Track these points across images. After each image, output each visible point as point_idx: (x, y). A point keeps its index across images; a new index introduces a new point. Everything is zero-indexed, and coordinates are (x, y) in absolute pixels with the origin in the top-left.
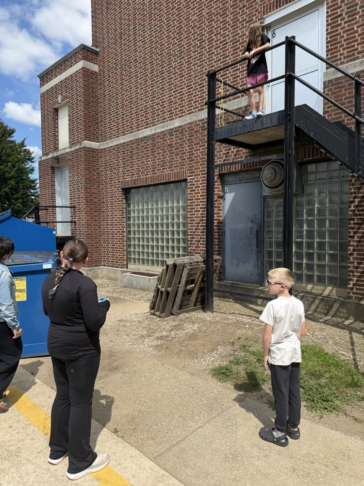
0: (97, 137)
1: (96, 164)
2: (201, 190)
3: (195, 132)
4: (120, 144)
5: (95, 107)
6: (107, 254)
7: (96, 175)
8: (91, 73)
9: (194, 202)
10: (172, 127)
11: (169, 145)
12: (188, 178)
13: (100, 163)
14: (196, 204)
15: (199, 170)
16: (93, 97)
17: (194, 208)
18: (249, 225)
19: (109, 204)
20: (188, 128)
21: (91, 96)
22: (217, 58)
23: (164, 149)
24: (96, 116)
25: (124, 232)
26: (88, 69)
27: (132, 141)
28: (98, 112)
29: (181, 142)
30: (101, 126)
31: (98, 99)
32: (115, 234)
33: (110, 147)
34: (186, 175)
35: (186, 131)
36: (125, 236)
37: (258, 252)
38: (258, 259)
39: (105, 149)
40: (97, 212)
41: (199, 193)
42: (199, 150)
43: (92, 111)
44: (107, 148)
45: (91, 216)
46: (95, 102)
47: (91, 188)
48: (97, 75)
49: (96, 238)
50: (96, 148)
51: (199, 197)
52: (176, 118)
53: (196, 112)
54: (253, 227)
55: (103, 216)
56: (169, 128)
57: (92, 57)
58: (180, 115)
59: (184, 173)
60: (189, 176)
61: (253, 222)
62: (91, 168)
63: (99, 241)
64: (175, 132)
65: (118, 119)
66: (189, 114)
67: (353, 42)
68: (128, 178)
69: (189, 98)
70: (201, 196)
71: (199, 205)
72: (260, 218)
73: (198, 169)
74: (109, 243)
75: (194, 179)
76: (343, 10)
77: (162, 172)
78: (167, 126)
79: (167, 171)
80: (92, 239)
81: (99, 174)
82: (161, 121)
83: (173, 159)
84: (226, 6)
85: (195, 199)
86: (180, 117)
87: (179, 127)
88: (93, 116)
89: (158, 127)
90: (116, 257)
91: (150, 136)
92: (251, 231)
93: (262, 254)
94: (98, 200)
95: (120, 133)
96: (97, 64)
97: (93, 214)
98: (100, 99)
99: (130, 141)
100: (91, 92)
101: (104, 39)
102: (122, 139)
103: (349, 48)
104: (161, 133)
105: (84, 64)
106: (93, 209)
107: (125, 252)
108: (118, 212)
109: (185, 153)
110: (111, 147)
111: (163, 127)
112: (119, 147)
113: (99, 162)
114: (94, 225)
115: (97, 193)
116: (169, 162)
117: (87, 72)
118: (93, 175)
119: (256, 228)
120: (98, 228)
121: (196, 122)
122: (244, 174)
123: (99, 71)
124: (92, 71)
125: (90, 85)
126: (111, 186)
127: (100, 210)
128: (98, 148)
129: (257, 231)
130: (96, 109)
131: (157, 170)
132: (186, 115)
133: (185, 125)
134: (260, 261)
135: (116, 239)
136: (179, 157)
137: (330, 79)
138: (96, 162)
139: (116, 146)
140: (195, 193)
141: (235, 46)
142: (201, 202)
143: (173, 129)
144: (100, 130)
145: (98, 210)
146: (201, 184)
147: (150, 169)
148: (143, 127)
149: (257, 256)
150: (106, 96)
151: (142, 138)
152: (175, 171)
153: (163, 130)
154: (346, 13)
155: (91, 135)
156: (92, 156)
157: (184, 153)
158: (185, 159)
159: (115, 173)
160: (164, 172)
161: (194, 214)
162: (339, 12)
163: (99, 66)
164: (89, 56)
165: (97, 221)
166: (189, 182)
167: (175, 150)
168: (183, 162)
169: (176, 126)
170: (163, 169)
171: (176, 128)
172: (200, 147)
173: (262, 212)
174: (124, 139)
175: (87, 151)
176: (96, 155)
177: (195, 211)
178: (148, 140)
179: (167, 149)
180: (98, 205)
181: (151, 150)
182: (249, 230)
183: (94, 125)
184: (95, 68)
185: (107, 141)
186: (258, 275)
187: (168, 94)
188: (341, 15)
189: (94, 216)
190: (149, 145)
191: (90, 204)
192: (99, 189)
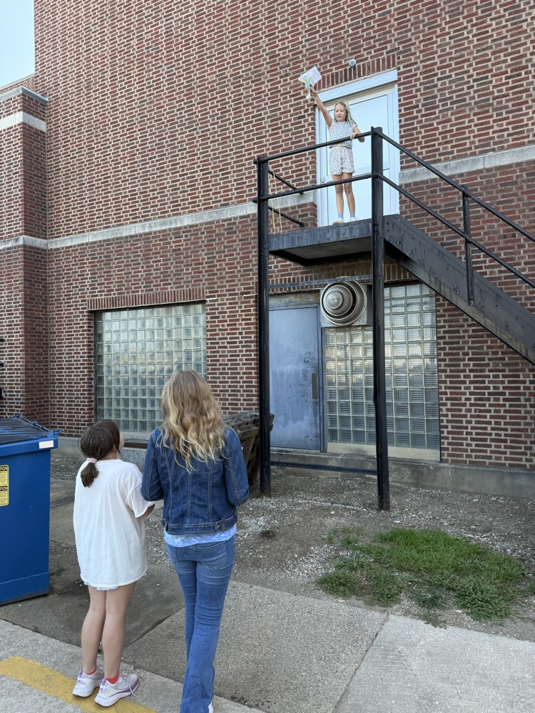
0: (43, 231)
1: (42, 272)
2: (228, 317)
3: (216, 235)
4: (87, 244)
5: (41, 184)
6: (58, 416)
7: (41, 290)
8: (34, 133)
9: (218, 334)
10: (179, 225)
11: (174, 251)
12: (208, 299)
13: (48, 271)
14: (221, 336)
15: (224, 289)
16: (37, 169)
17: (218, 343)
18: (302, 366)
19: (65, 336)
20: (205, 229)
21: (35, 168)
22: (248, 137)
23: (167, 256)
24: (41, 199)
25: (92, 379)
26: (29, 126)
27: (108, 240)
28: (45, 193)
29: (195, 247)
30: (50, 214)
31: (45, 172)
32: (75, 383)
33: (67, 247)
34: (203, 295)
35: (203, 233)
36: (92, 386)
37: (315, 404)
38: (315, 414)
39: (59, 249)
40: (42, 347)
41: (226, 321)
42: (225, 260)
43: (35, 190)
44: (63, 248)
45: (33, 355)
46: (41, 177)
47: (33, 310)
48: (44, 137)
49: (40, 391)
50: (42, 247)
51: (226, 327)
52: (184, 213)
53: (216, 207)
54: (308, 369)
55: (51, 354)
56: (173, 226)
57: (36, 109)
58: (191, 209)
59: (200, 292)
60: (208, 297)
61: (307, 362)
62: (33, 278)
63: (44, 394)
64: (184, 232)
65: (83, 206)
66: (205, 209)
67: (432, 140)
68: (101, 295)
69: (205, 187)
70: (228, 325)
71: (226, 338)
72: (317, 358)
73: (223, 287)
74: (64, 398)
75: (217, 300)
76: (419, 101)
77: (162, 289)
78: (171, 223)
79: (171, 288)
80: (34, 391)
81: (46, 287)
82: (160, 215)
83: (182, 270)
84: (260, 70)
85: (220, 330)
86: (190, 212)
87: (192, 226)
88: (38, 198)
89: (155, 223)
90: (76, 420)
91: (141, 235)
92: (305, 376)
93: (321, 407)
94: (43, 329)
95: (86, 228)
96: (44, 120)
97: (35, 351)
98: (49, 172)
99: (104, 241)
100: (35, 161)
101: (58, 85)
102: (91, 237)
103: (428, 147)
104: (160, 232)
105: (24, 118)
106: (35, 343)
107: (93, 411)
108: (81, 348)
109: (202, 263)
110: (71, 247)
111: (165, 223)
112: (85, 249)
113: (46, 269)
114: (37, 369)
115: (42, 318)
116: (175, 275)
117: (29, 130)
118: (36, 289)
119: (311, 371)
120: (43, 373)
121: (218, 222)
122: (292, 298)
123: (48, 131)
124: (37, 130)
125: (33, 150)
126: (68, 306)
127: (47, 344)
128: (46, 248)
129: (314, 376)
130: (41, 188)
131: (154, 286)
132: (200, 209)
133: (202, 224)
134: (318, 417)
135: (76, 391)
136: (192, 269)
137: (408, 182)
138: (41, 269)
139: (79, 245)
140: (219, 322)
141: (275, 125)
142: (228, 334)
143: (181, 228)
144: (48, 220)
145: (44, 344)
146: (227, 308)
147: (142, 283)
148: (128, 221)
149: (315, 410)
150: (60, 169)
151: (126, 237)
152: (185, 288)
153: (164, 228)
154: (423, 105)
155: (34, 226)
156: (35, 260)
157: (199, 264)
158: (201, 272)
159: (77, 287)
160: (166, 289)
161: (218, 352)
162: (414, 102)
163: (47, 124)
164: (33, 107)
165: (41, 362)
166: (209, 305)
167: (184, 258)
168: (199, 276)
169: (185, 224)
170: (164, 285)
171: (185, 227)
172: (225, 256)
173: (320, 350)
174: (94, 236)
175: (29, 251)
176: (42, 258)
177: (219, 347)
178: (137, 240)
179: (171, 255)
180: (44, 336)
181: (144, 255)
182: (301, 374)
183: (39, 212)
184: (42, 126)
185: (61, 238)
186: (317, 436)
187: (171, 178)
188: (417, 106)
189: (36, 355)
190: (140, 247)
191: (31, 336)
192: (46, 312)
